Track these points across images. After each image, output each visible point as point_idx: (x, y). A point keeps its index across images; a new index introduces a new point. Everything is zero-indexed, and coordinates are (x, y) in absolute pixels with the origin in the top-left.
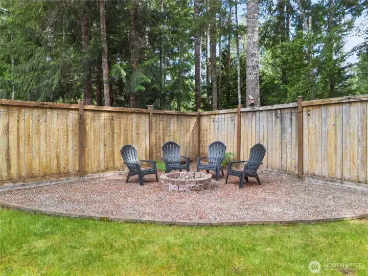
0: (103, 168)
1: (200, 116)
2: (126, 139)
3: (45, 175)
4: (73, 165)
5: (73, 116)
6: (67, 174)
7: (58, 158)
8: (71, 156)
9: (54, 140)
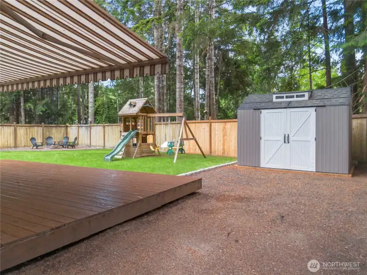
0: (23, 146)
1: (67, 127)
2: (32, 135)
3: (3, 147)
4: (12, 144)
5: (12, 128)
6: (11, 147)
7: (7, 142)
8: (12, 142)
9: (6, 136)
